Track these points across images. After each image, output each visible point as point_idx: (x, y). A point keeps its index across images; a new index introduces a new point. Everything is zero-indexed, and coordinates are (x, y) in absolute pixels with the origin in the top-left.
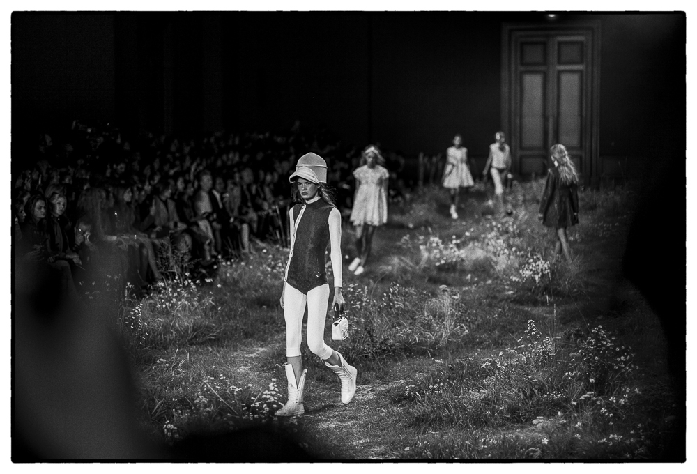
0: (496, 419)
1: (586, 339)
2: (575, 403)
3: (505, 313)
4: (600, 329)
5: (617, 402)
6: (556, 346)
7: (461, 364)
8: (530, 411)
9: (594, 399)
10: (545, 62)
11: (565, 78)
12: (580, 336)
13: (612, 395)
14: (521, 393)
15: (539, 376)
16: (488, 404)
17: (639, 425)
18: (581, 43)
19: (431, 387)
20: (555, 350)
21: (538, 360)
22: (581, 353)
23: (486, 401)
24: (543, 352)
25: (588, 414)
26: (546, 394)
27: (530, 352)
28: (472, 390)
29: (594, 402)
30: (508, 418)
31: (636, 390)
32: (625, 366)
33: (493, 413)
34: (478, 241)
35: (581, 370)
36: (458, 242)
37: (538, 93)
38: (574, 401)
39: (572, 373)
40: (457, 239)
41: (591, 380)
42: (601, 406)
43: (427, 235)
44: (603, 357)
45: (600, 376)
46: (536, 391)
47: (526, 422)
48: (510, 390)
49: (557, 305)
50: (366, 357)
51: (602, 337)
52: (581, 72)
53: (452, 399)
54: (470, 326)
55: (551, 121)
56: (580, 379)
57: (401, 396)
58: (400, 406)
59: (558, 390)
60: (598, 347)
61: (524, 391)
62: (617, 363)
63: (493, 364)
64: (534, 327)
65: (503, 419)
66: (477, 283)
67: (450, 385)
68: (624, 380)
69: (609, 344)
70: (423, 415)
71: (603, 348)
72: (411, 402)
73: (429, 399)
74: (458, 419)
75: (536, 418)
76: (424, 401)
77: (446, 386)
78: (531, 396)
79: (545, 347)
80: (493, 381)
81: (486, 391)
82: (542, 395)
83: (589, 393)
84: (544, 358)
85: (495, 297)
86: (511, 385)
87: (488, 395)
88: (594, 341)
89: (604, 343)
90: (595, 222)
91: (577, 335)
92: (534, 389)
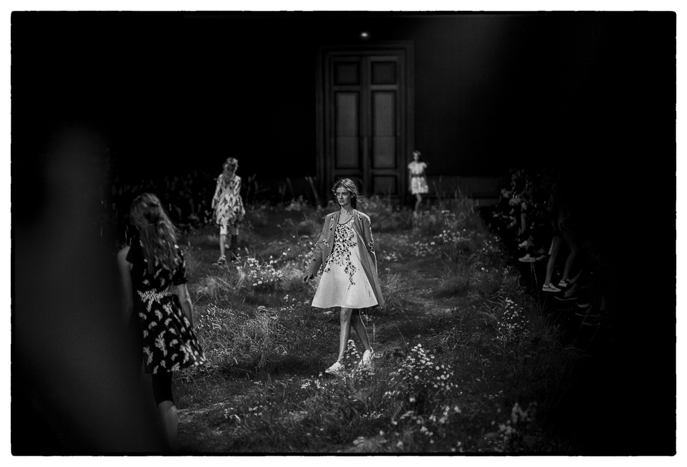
0: (316, 440)
1: (405, 358)
2: (396, 423)
3: (324, 333)
4: (419, 348)
5: (437, 420)
6: (376, 366)
7: (281, 385)
8: (350, 432)
9: (415, 418)
10: (359, 82)
11: (380, 98)
12: (400, 355)
13: (431, 413)
14: (342, 413)
15: (358, 396)
16: (309, 426)
17: (459, 443)
18: (394, 63)
19: (250, 409)
20: (375, 370)
21: (357, 380)
22: (401, 372)
23: (306, 422)
24: (363, 371)
25: (409, 433)
26: (366, 414)
27: (350, 372)
28: (292, 412)
29: (414, 422)
30: (328, 439)
31: (456, 409)
32: (446, 385)
33: (313, 435)
34: (296, 261)
35: (400, 389)
36: (276, 262)
37: (352, 113)
38: (395, 420)
39: (392, 392)
40: (274, 259)
41: (412, 400)
42: (421, 426)
43: (244, 255)
44: (421, 376)
45: (420, 395)
46: (356, 412)
47: (346, 442)
48: (330, 410)
49: (376, 325)
50: (184, 380)
51: (422, 356)
52: (394, 91)
53: (271, 420)
54: (288, 347)
55: (365, 141)
56: (399, 398)
57: (219, 419)
58: (219, 430)
59: (378, 410)
60: (417, 366)
61: (344, 412)
62: (436, 382)
63: (313, 385)
64: (354, 347)
65: (323, 440)
66: (295, 303)
67: (270, 407)
68: (445, 399)
69: (429, 363)
70: (243, 438)
71: (422, 367)
72: (230, 425)
73: (249, 422)
74: (279, 441)
75: (356, 439)
76: (243, 423)
77: (266, 408)
78: (351, 417)
79: (365, 367)
80: (313, 402)
81: (306, 412)
82: (362, 416)
83: (410, 412)
84: (364, 378)
85: (313, 318)
86: (331, 406)
87: (308, 417)
88: (413, 360)
89: (424, 362)
90: (411, 241)
91: (397, 354)
92: (354, 409)
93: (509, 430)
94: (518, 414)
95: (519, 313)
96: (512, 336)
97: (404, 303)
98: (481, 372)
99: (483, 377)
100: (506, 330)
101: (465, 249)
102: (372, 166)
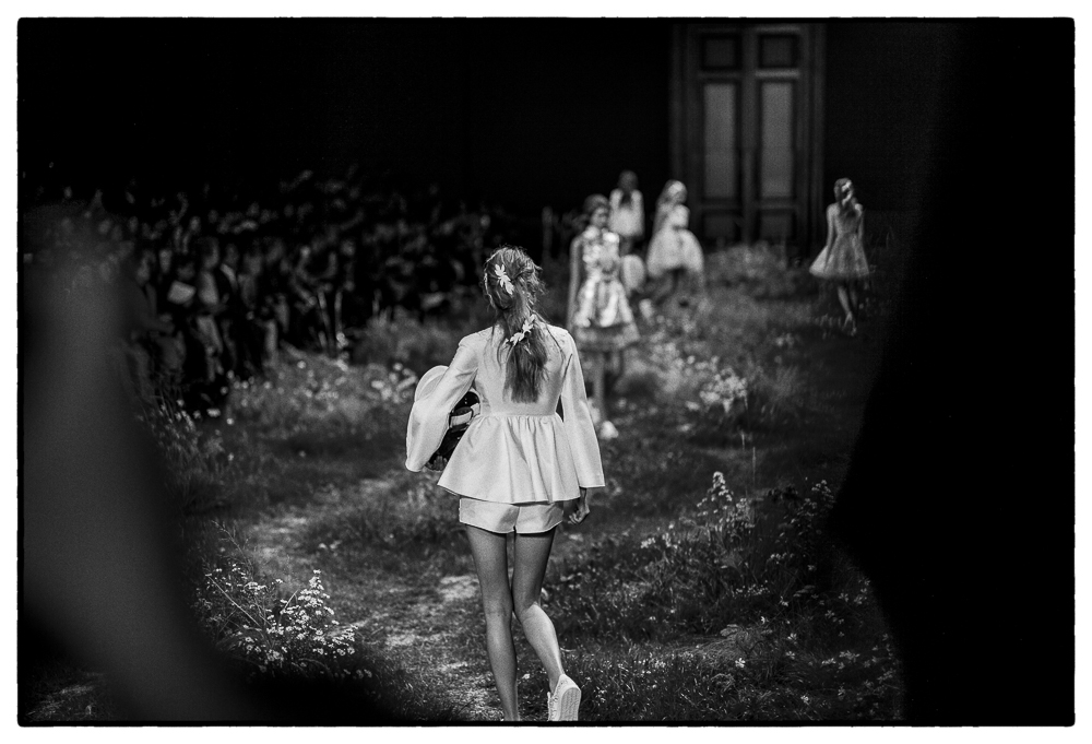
0: (664, 628)
1: (802, 501)
2: (786, 604)
3: (678, 461)
4: (823, 485)
5: (851, 600)
6: (757, 511)
7: (610, 542)
8: (717, 616)
9: (815, 597)
10: (738, 64)
11: (771, 91)
12: (794, 497)
13: (842, 590)
14: (703, 587)
15: (729, 560)
16: (652, 605)
18: (794, 35)
19: (563, 578)
20: (755, 520)
21: (728, 536)
22: (795, 524)
23: (648, 598)
24: (736, 522)
25: (807, 619)
26: (741, 588)
27: (716, 522)
28: (628, 583)
29: (814, 602)
30: (682, 627)
33: (660, 619)
35: (793, 550)
37: (727, 114)
38: (785, 599)
39: (781, 554)
41: (811, 568)
42: (825, 608)
45: (826, 559)
46: (726, 584)
47: (710, 632)
48: (685, 582)
49: (757, 448)
51: (828, 498)
52: (793, 82)
53: (595, 596)
55: (748, 156)
56: (792, 564)
59: (760, 582)
60: (820, 513)
61: (707, 584)
63: (660, 541)
64: (722, 484)
65: (674, 628)
66: (635, 412)
67: (593, 575)
73: (561, 599)
74: (606, 628)
75: (726, 627)
76: (552, 600)
77: (587, 577)
78: (718, 592)
79: (739, 515)
80: (659, 568)
81: (649, 584)
82: (735, 591)
83: (808, 587)
84: (738, 532)
85: (662, 436)
86: (687, 575)
87: (652, 591)
88: (814, 505)
90: (816, 314)
91: (789, 495)
92: (721, 580)
97: (803, 413)
102: (757, 196)
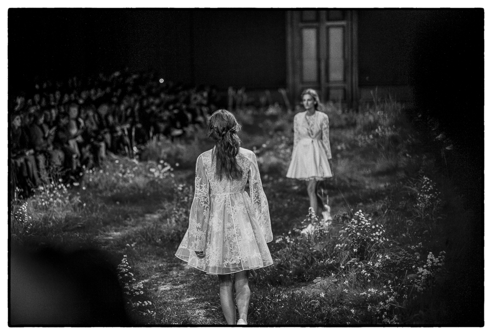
0: (287, 280)
1: (350, 220)
2: (343, 267)
3: (292, 203)
4: (360, 213)
5: (373, 265)
6: (330, 226)
8: (312, 274)
10: (318, 19)
11: (333, 32)
12: (346, 218)
13: (369, 260)
14: (305, 261)
15: (317, 248)
16: (281, 269)
17: (389, 281)
20: (329, 229)
21: (316, 236)
22: (347, 230)
23: (280, 267)
24: (320, 230)
25: (353, 274)
26: (322, 260)
29: (356, 267)
30: (295, 279)
31: (387, 256)
32: (379, 239)
33: (285, 276)
34: (272, 151)
35: (347, 242)
37: (313, 43)
38: (343, 265)
39: (341, 244)
40: (257, 150)
41: (355, 250)
42: (361, 269)
44: (363, 233)
45: (361, 246)
46: (315, 259)
47: (308, 281)
48: (296, 258)
49: (329, 196)
51: (362, 219)
52: (343, 26)
55: (323, 62)
56: (346, 249)
59: (331, 257)
60: (359, 225)
61: (306, 259)
62: (373, 237)
63: (285, 240)
65: (292, 280)
66: (272, 181)
68: (379, 249)
69: (367, 224)
71: (363, 226)
74: (260, 280)
75: (315, 279)
78: (312, 262)
79: (321, 227)
80: (284, 252)
81: (280, 260)
82: (319, 262)
83: (353, 259)
84: (321, 235)
85: (285, 192)
86: (297, 255)
87: (281, 262)
88: (356, 222)
89: (364, 223)
90: (356, 135)
91: (344, 218)
92: (313, 257)
93: (426, 272)
94: (431, 260)
95: (433, 187)
96: (428, 203)
97: (350, 180)
98: (406, 230)
99: (407, 233)
100: (424, 199)
101: (394, 139)
102: (328, 80)
